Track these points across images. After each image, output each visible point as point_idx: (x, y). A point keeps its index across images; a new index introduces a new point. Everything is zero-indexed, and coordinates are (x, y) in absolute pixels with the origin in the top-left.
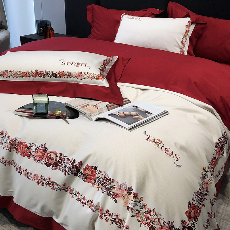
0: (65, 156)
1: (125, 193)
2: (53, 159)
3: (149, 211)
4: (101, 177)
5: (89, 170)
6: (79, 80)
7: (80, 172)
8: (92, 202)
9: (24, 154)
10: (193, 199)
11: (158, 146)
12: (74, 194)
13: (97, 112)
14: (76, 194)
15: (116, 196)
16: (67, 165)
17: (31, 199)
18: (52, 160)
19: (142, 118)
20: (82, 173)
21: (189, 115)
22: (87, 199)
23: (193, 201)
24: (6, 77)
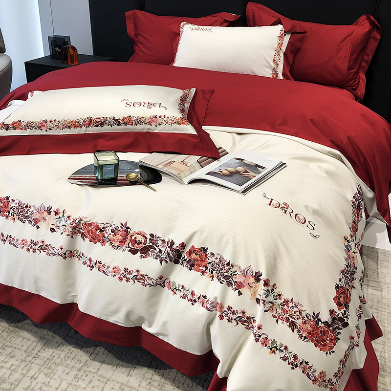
0: (158, 237)
1: (252, 280)
2: (140, 243)
3: (287, 302)
4: (214, 262)
5: (196, 254)
6: (153, 127)
7: (183, 258)
8: (205, 297)
9: (94, 240)
10: (340, 280)
11: (286, 212)
12: (177, 290)
13: (188, 171)
14: (180, 288)
15: (239, 286)
16: (163, 249)
17: (110, 303)
18: (138, 244)
19: (255, 175)
20: (185, 258)
21: (313, 165)
22: (197, 294)
23: (340, 283)
24: (44, 129)
